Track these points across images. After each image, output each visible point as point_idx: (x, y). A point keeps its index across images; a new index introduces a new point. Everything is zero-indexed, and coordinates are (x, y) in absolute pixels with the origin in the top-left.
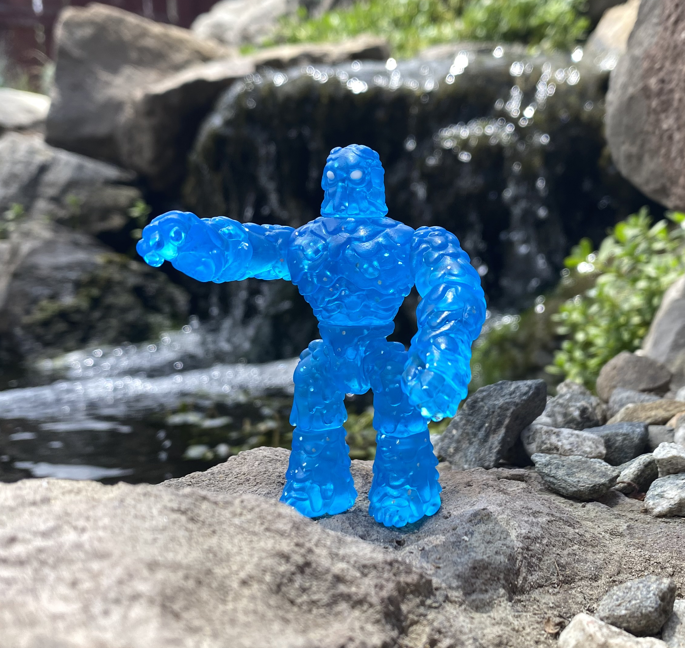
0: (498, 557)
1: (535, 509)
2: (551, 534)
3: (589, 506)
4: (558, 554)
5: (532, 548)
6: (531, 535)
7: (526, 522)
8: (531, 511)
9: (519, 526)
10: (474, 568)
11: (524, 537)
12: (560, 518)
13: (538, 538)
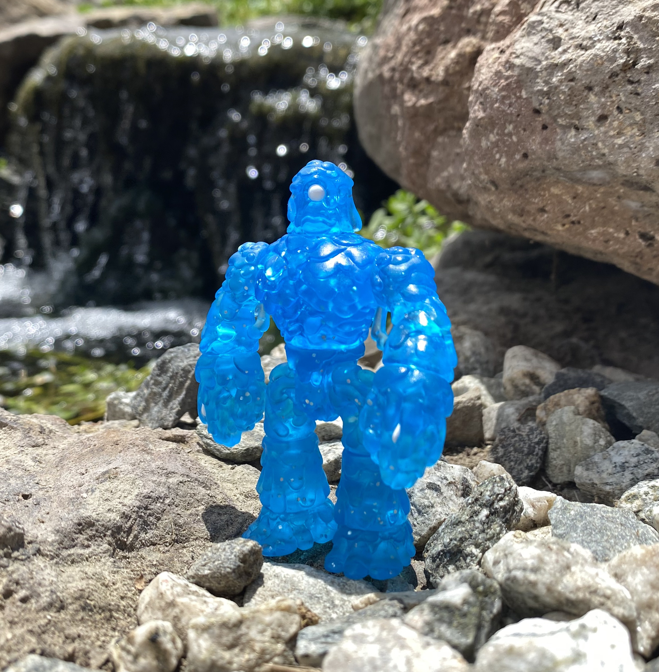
0: (109, 515)
1: (170, 469)
2: (177, 495)
3: (239, 468)
4: (178, 514)
5: (152, 507)
6: (153, 495)
7: (153, 482)
8: (165, 471)
9: (144, 486)
10: (79, 524)
11: (144, 497)
12: (196, 479)
13: (161, 498)
